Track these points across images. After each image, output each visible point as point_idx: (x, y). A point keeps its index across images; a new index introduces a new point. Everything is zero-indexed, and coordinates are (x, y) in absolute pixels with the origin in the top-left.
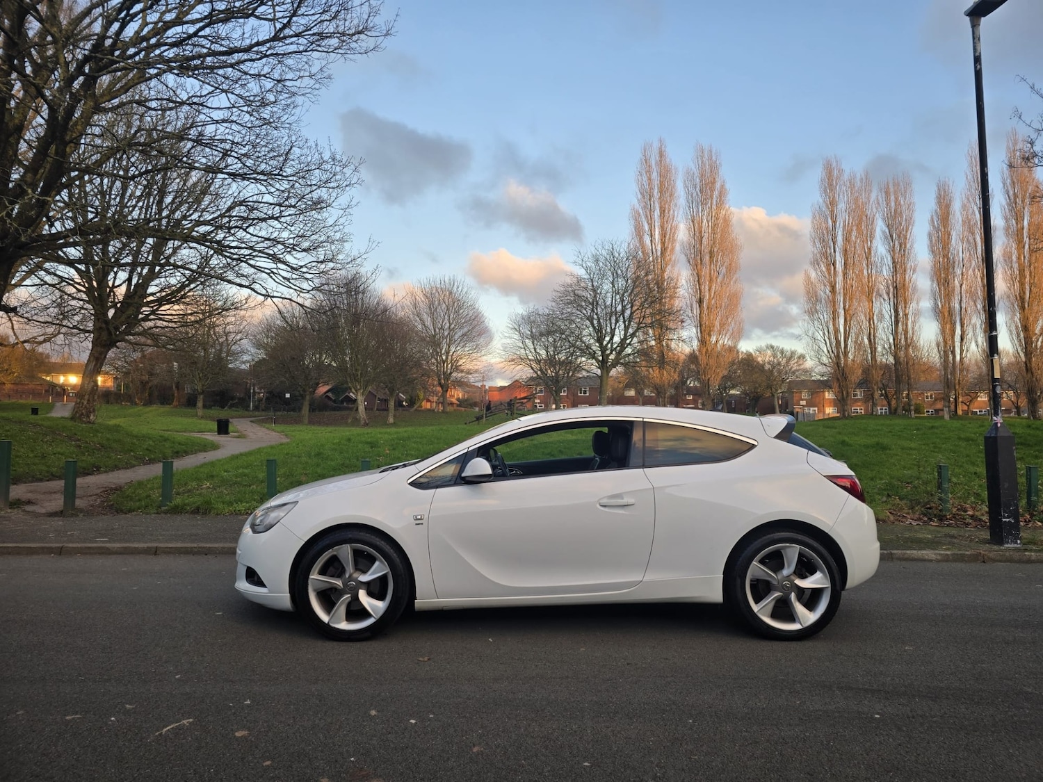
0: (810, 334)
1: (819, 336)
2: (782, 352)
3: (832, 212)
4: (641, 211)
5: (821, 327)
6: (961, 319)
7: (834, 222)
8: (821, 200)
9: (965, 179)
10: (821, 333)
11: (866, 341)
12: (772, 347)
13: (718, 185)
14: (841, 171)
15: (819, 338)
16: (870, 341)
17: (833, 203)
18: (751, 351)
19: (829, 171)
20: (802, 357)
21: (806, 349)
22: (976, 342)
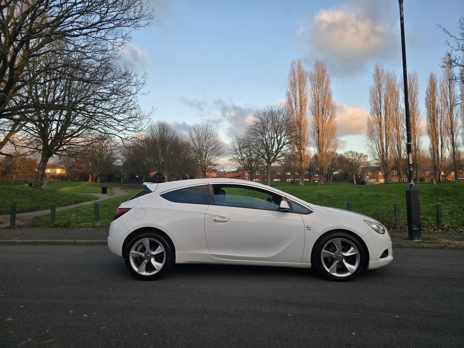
0: (370, 146)
1: (374, 146)
2: (356, 154)
3: (379, 90)
4: (290, 92)
5: (375, 142)
6: (441, 137)
7: (380, 94)
8: (374, 84)
9: (442, 72)
10: (375, 145)
11: (396, 148)
12: (352, 152)
13: (326, 79)
14: (383, 71)
15: (374, 147)
16: (398, 148)
17: (379, 85)
18: (342, 154)
19: (377, 71)
20: (366, 156)
21: (368, 152)
22: (448, 148)
